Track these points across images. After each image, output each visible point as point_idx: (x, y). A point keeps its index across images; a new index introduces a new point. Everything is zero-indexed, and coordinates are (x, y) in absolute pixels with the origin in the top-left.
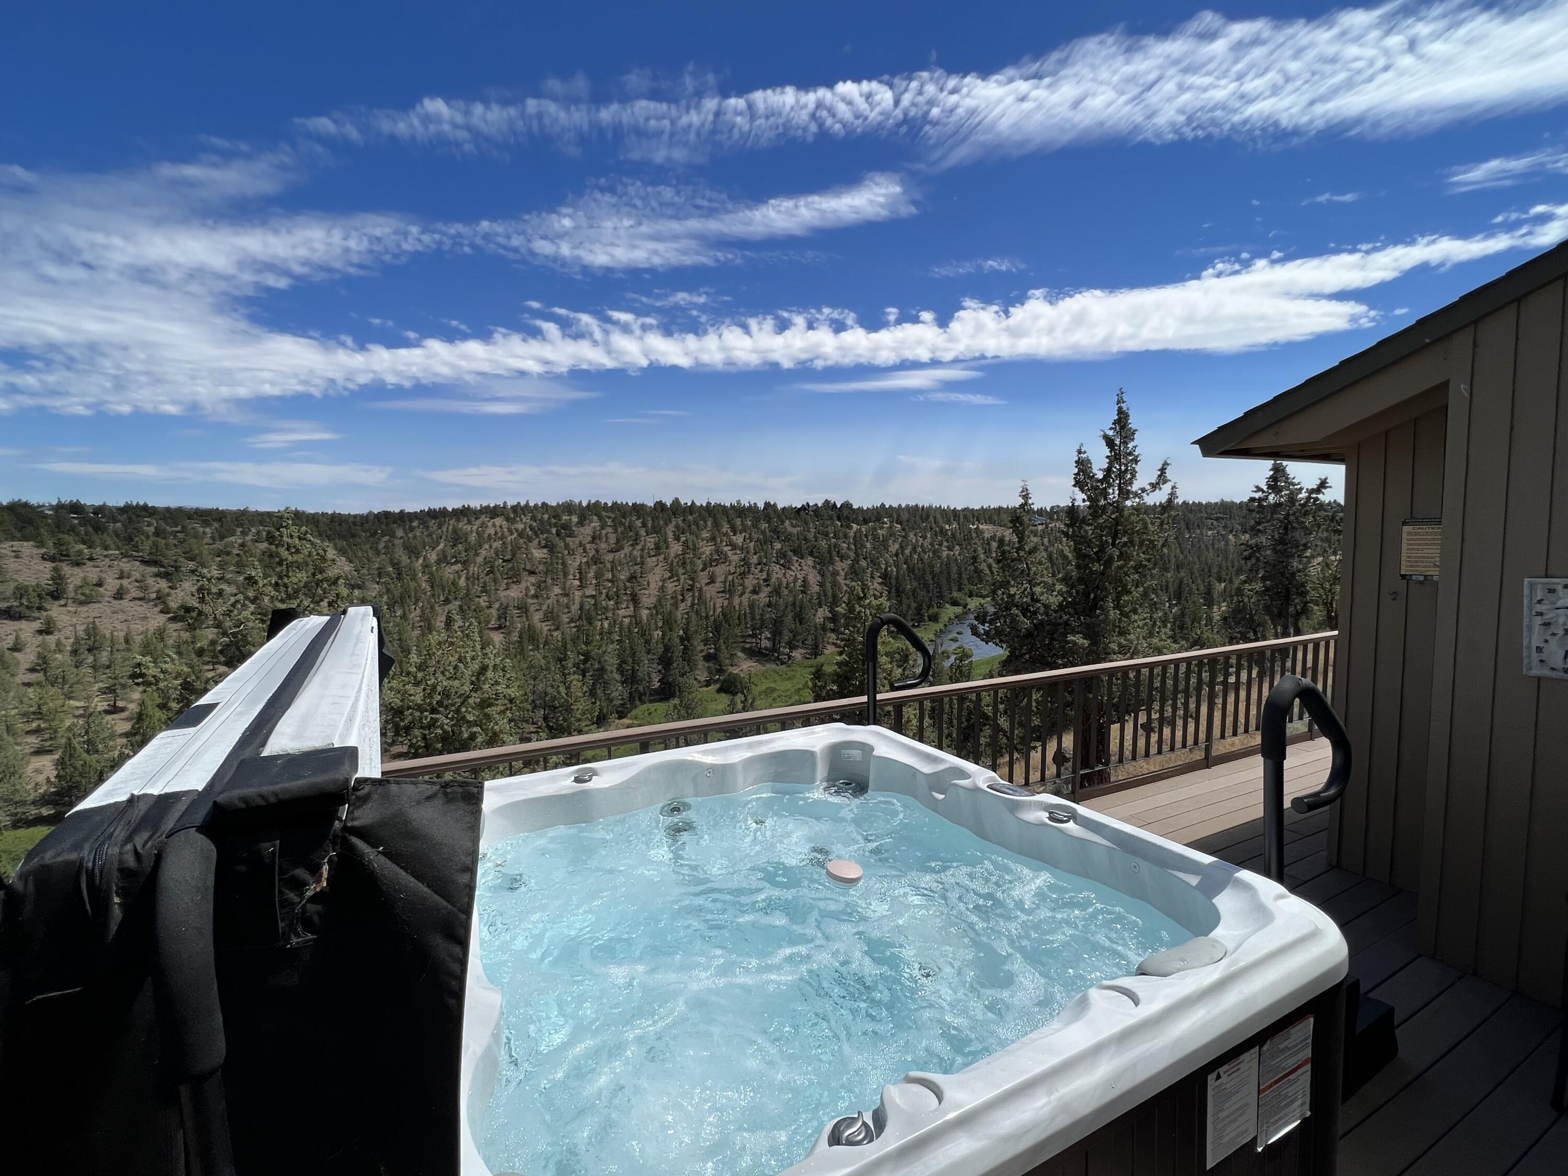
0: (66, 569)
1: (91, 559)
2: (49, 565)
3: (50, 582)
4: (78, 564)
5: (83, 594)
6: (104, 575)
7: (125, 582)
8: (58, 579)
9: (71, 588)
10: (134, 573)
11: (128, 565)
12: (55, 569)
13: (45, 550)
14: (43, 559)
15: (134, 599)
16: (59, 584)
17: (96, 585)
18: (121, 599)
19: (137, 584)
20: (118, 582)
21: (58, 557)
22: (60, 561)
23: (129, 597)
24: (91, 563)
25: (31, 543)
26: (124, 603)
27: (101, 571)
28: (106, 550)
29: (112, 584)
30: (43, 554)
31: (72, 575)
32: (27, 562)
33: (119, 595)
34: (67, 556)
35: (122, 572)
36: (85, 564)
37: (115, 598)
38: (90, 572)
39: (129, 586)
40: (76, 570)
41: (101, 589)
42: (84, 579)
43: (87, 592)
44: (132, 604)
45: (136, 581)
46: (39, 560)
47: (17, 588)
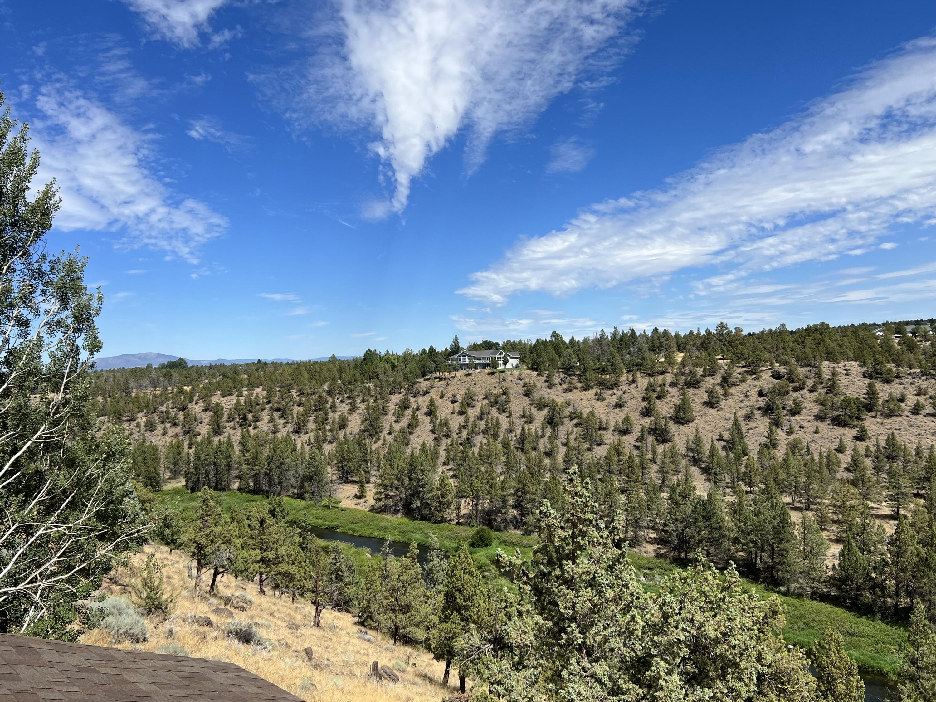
0: (879, 386)
1: (898, 377)
2: (867, 381)
3: (866, 397)
4: (887, 381)
5: (888, 408)
6: (905, 392)
7: (921, 399)
8: (872, 393)
9: (880, 402)
10: (930, 390)
11: (926, 383)
12: (870, 386)
13: (866, 369)
14: (865, 377)
15: (928, 415)
16: (871, 398)
17: (898, 400)
18: (918, 414)
19: (931, 401)
20: (916, 397)
21: (874, 374)
22: (875, 378)
23: (924, 412)
24: (897, 381)
25: (858, 363)
26: (920, 417)
27: (904, 388)
28: (910, 368)
29: (911, 400)
30: (864, 372)
31: (882, 391)
32: (853, 379)
33: (916, 411)
34: (881, 374)
35: (920, 389)
36: (892, 381)
37: (913, 413)
38: (895, 389)
39: (925, 403)
40: (886, 386)
41: (902, 404)
42: (890, 394)
43: (892, 406)
44: (925, 419)
45: (931, 398)
46: (860, 377)
47: (843, 401)
